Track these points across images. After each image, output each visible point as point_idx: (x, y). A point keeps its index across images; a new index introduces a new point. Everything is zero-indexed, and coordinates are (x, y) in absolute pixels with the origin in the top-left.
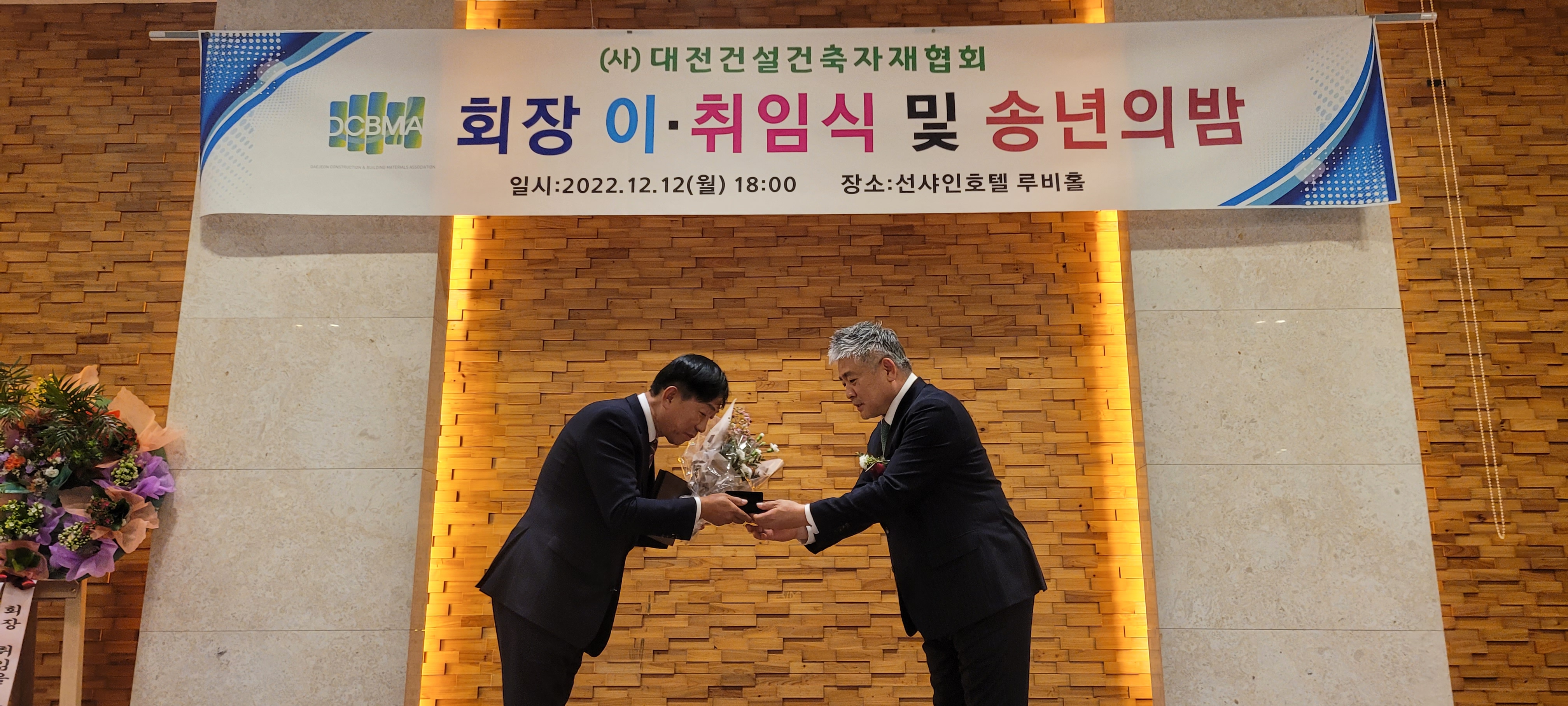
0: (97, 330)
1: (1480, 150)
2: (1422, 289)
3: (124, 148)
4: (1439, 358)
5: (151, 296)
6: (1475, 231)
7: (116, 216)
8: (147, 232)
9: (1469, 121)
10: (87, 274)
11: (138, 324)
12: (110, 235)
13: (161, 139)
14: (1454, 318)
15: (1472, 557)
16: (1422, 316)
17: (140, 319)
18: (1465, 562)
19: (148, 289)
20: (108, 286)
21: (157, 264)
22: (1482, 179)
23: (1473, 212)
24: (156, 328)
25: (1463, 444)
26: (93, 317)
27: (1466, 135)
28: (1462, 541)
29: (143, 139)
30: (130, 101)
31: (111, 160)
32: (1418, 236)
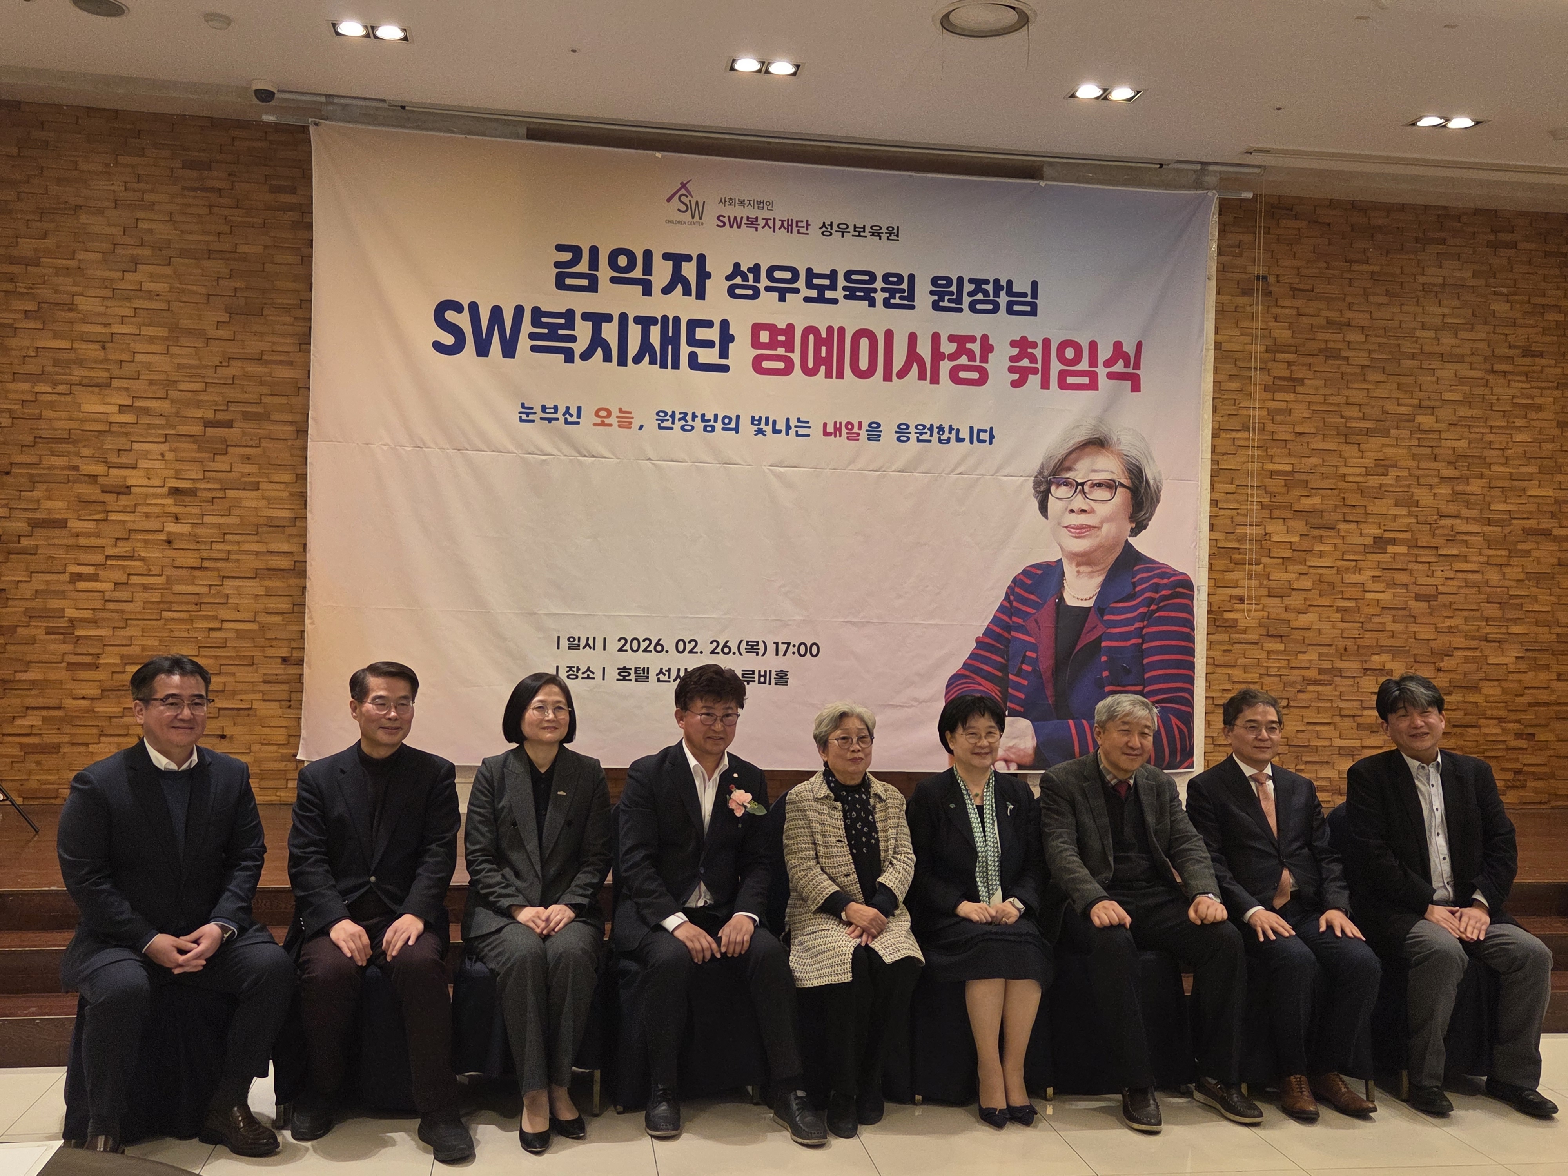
0: (220, 416)
1: (1283, 334)
2: (1228, 436)
3: (228, 256)
4: (1231, 488)
5: (265, 390)
6: (1269, 395)
7: (225, 318)
8: (255, 333)
9: (1278, 311)
10: (206, 367)
11: (255, 413)
12: (222, 333)
13: (259, 249)
14: (1244, 459)
15: (1232, 626)
16: (1225, 457)
17: (259, 409)
18: (1228, 629)
19: (262, 383)
20: (226, 378)
21: (267, 362)
22: (1280, 356)
23: (1269, 380)
24: (272, 418)
25: (1238, 549)
26: (216, 405)
27: (1276, 321)
28: (1228, 615)
29: (243, 249)
30: (226, 212)
31: (216, 266)
32: (1230, 397)
